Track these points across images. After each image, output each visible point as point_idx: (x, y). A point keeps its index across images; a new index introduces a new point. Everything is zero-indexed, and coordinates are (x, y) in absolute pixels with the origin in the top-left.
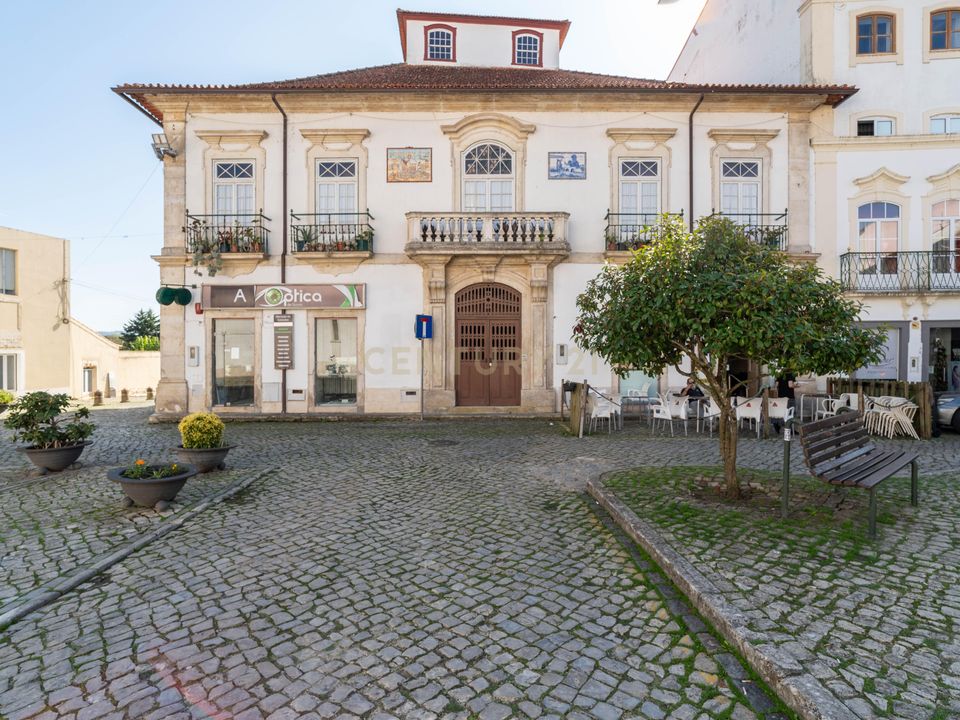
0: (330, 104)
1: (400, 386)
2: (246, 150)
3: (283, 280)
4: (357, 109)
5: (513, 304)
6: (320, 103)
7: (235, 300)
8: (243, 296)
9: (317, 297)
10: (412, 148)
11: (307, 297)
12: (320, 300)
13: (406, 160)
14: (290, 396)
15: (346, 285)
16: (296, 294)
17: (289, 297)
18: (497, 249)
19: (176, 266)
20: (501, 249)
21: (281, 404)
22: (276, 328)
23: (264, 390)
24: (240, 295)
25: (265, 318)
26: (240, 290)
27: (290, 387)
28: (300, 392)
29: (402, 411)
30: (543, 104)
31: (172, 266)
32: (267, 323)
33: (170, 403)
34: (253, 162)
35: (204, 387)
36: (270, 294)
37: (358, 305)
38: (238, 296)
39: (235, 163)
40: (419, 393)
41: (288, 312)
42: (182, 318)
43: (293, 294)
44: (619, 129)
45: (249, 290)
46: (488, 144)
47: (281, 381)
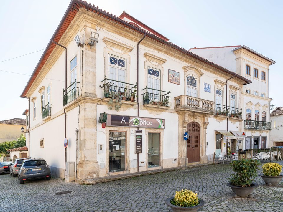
0: (155, 46)
1: (172, 158)
2: (122, 54)
3: (138, 115)
4: (161, 51)
5: (198, 129)
6: (152, 44)
7: (121, 123)
8: (124, 121)
9: (151, 123)
10: (175, 71)
11: (148, 123)
12: (152, 124)
13: (173, 75)
14: (141, 165)
15: (160, 119)
16: (144, 121)
17: (141, 123)
18: (203, 111)
19: (93, 103)
20: (204, 111)
21: (137, 169)
22: (136, 136)
23: (131, 163)
24: (123, 120)
25: (131, 131)
26: (123, 118)
27: (140, 161)
28: (143, 162)
29: (173, 167)
30: (205, 67)
31: (90, 103)
32: (132, 133)
33: (91, 173)
34: (125, 61)
35: (105, 164)
36: (135, 121)
37: (163, 127)
38: (122, 121)
39: (118, 58)
40: (177, 160)
41: (140, 129)
42: (95, 130)
43: (143, 121)
44: (218, 80)
45: (127, 118)
46: (192, 76)
47: (137, 158)
